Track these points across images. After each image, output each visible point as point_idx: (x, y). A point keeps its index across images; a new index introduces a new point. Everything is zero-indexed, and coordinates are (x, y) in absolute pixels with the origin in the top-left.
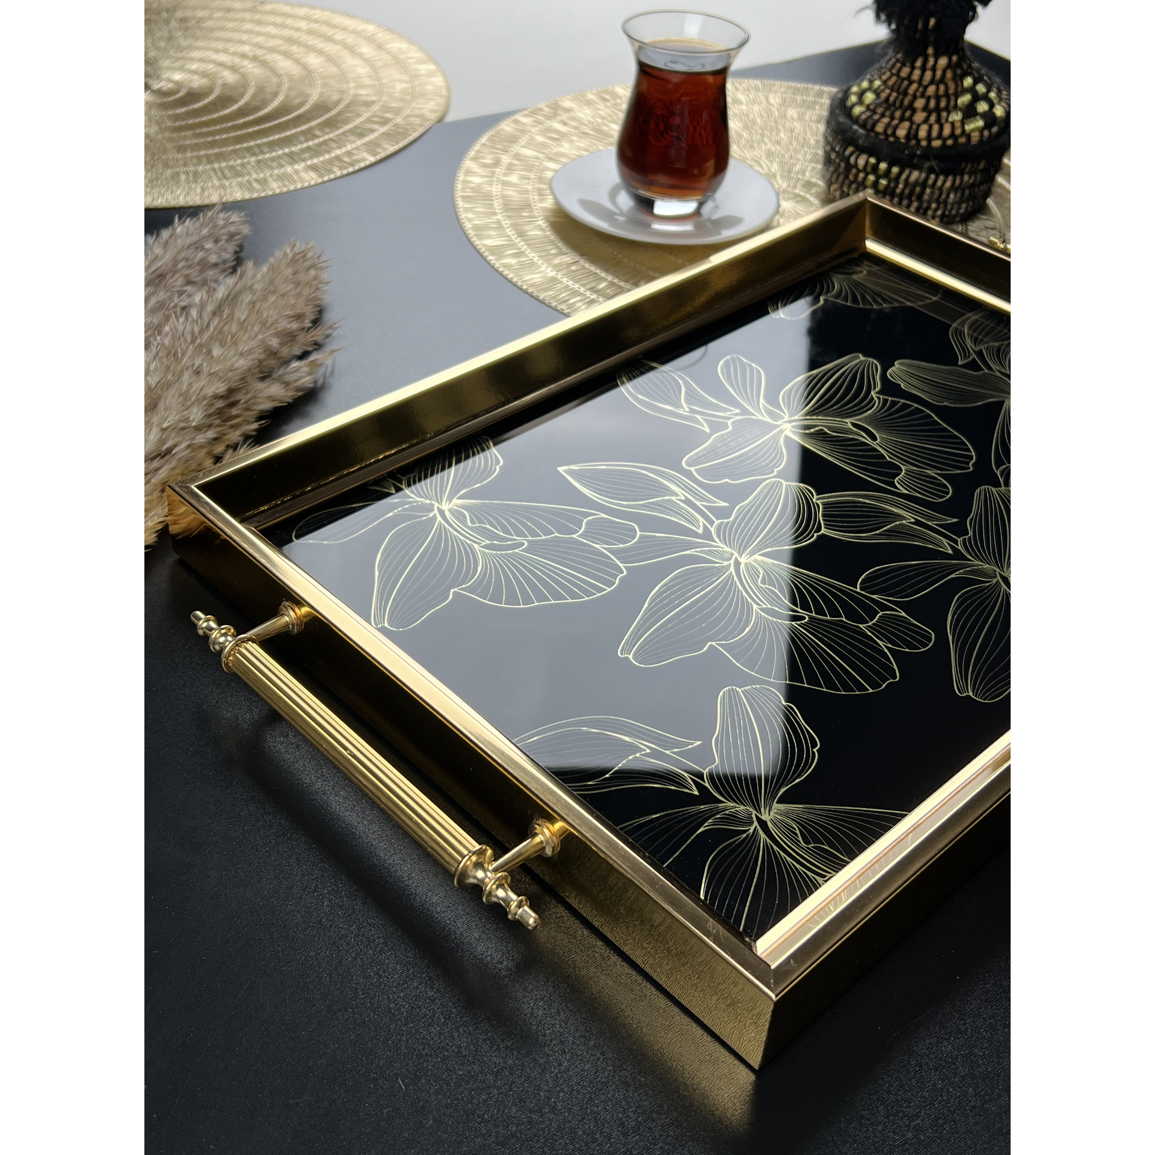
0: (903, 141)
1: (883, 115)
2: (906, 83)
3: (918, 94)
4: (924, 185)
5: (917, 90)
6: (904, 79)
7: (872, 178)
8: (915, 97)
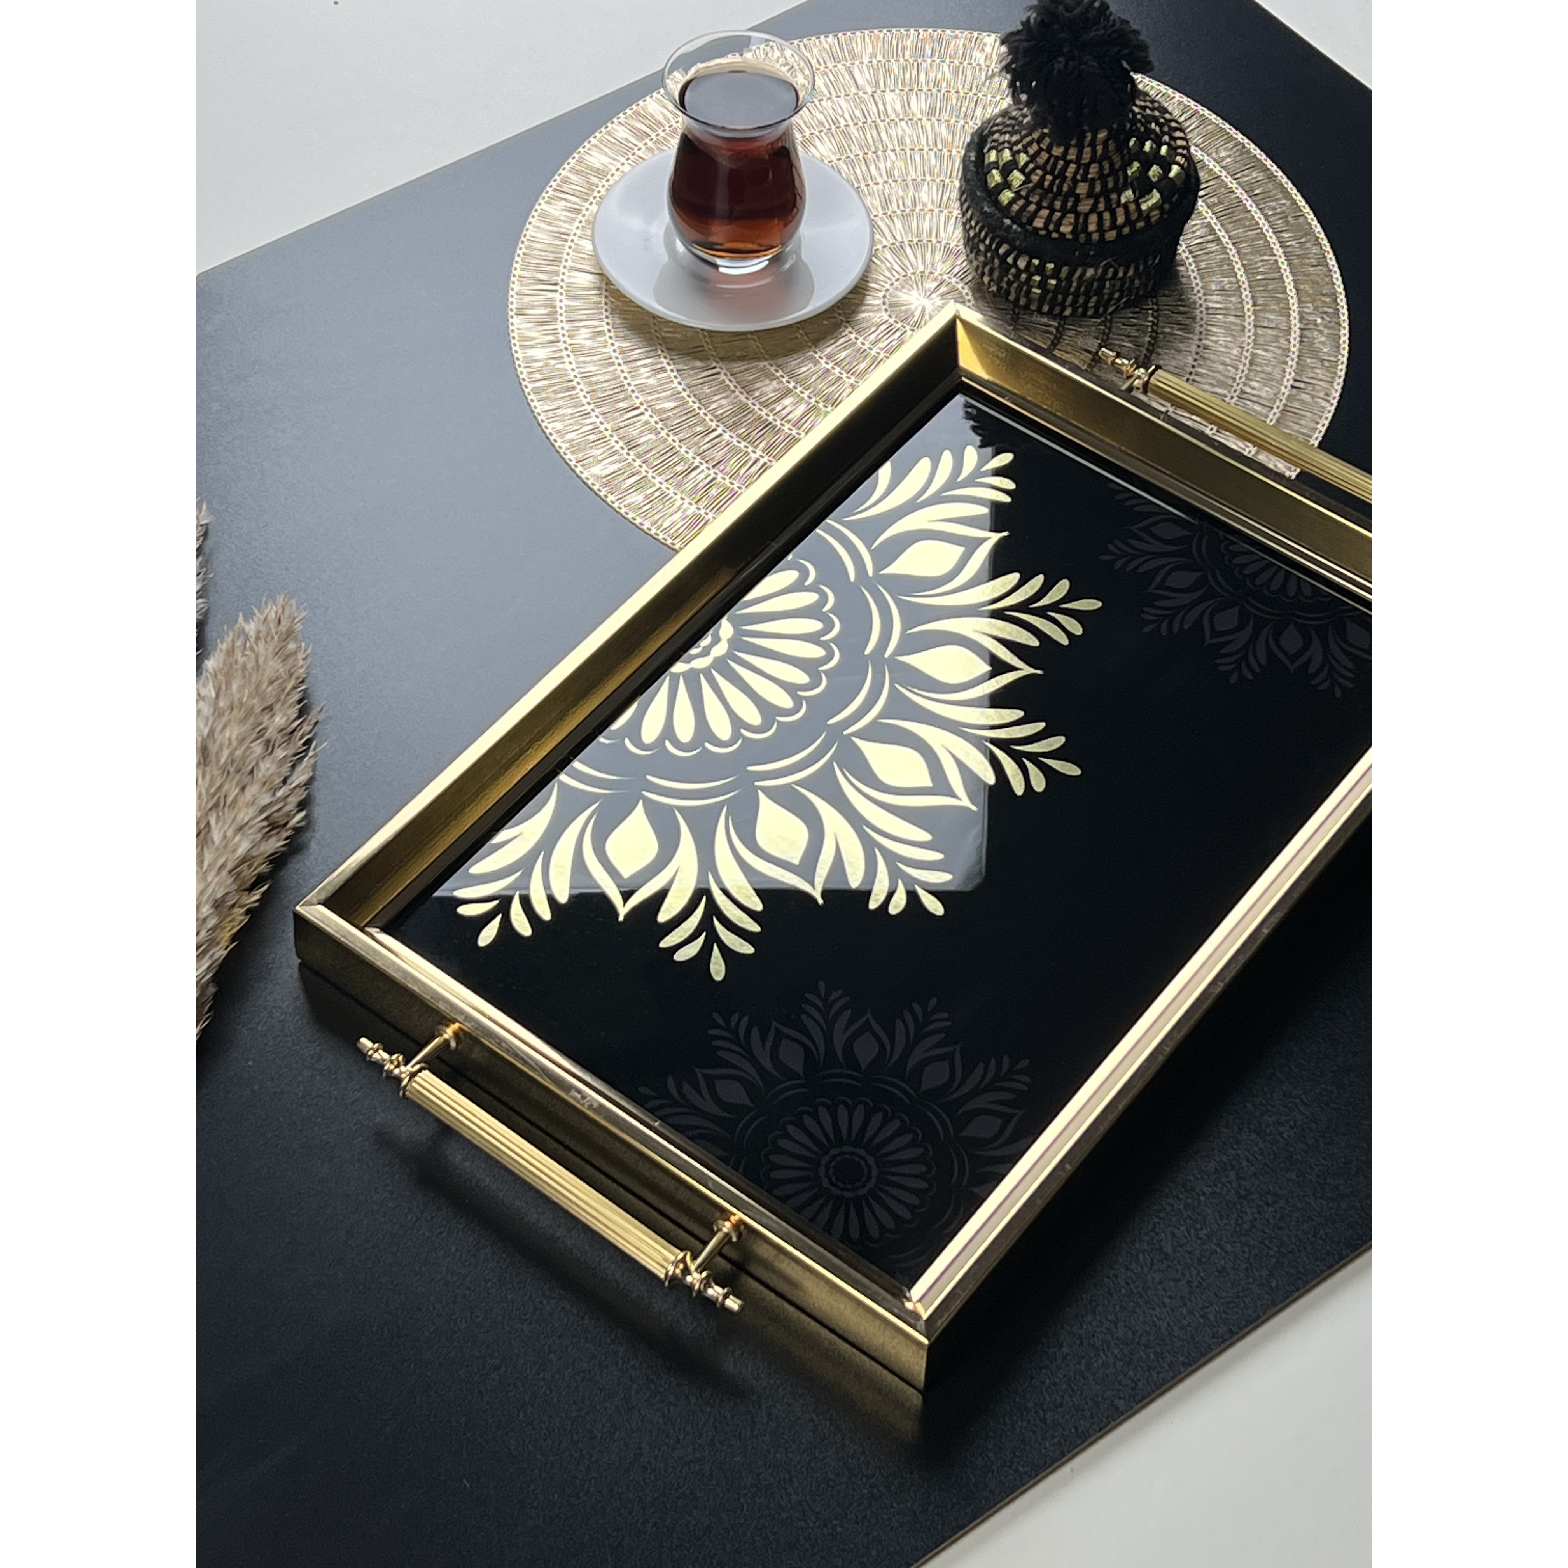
0: (1069, 236)
1: (1040, 207)
2: (1061, 163)
3: (1079, 177)
4: (1102, 280)
5: (1076, 173)
6: (1057, 158)
7: (1037, 278)
8: (1075, 181)
